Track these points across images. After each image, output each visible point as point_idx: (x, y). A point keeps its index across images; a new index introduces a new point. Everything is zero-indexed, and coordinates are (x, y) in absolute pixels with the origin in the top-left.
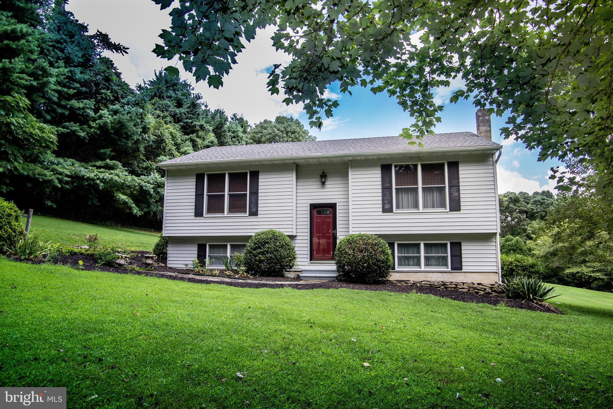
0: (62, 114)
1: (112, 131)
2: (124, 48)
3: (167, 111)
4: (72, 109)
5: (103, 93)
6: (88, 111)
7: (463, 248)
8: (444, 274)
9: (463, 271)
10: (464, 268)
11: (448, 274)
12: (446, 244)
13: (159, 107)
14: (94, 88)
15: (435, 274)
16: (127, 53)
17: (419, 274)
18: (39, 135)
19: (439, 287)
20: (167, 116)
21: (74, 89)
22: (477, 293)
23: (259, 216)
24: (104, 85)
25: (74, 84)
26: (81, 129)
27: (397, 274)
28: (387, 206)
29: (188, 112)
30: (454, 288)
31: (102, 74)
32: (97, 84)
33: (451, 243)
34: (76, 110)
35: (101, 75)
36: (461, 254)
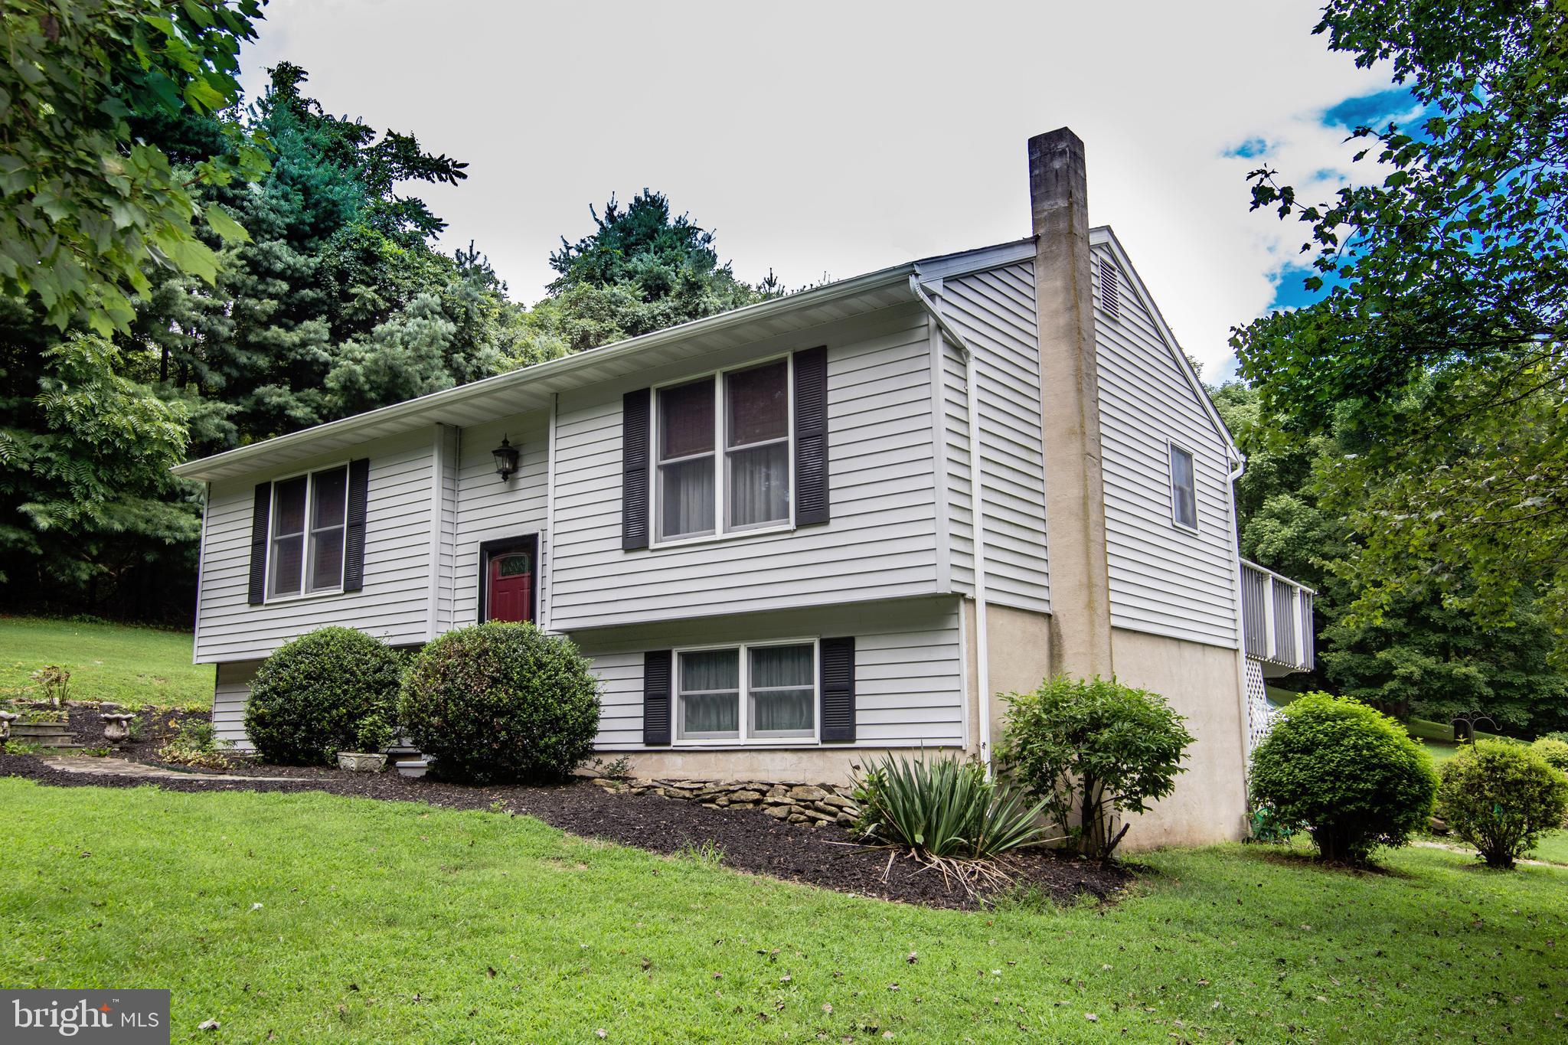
0: (254, 368)
1: (373, 395)
2: (454, 164)
3: (613, 314)
4: (277, 351)
5: (355, 295)
6: (314, 348)
7: (860, 659)
8: (804, 756)
9: (858, 744)
10: (860, 732)
11: (815, 755)
12: (811, 647)
13: (590, 309)
14: (335, 286)
15: (779, 756)
16: (464, 177)
17: (733, 757)
18: (135, 430)
19: (712, 801)
20: (611, 331)
21: (272, 297)
22: (813, 820)
23: (365, 591)
24: (362, 272)
25: (275, 285)
26: (300, 400)
27: (678, 760)
28: (634, 531)
29: (676, 309)
30: (757, 802)
31: (355, 246)
32: (342, 275)
33: (823, 642)
34: (290, 350)
35: (351, 248)
36: (852, 681)
